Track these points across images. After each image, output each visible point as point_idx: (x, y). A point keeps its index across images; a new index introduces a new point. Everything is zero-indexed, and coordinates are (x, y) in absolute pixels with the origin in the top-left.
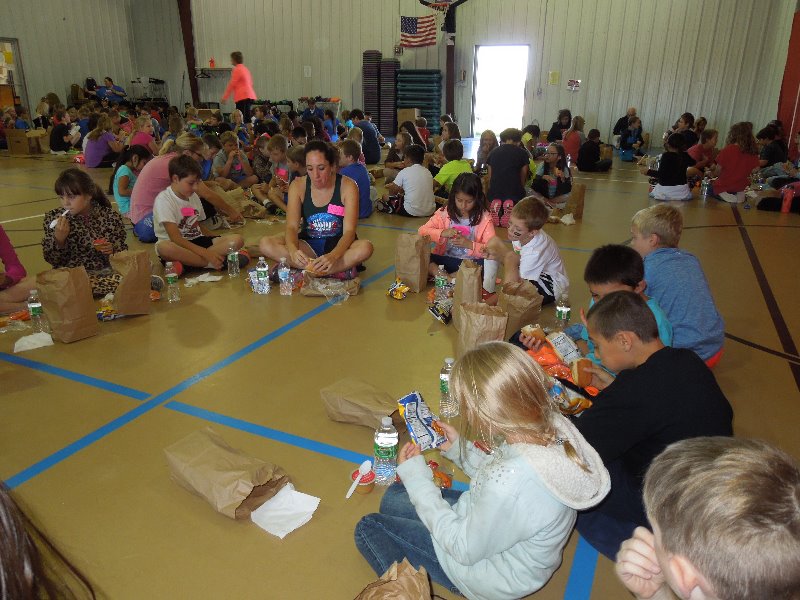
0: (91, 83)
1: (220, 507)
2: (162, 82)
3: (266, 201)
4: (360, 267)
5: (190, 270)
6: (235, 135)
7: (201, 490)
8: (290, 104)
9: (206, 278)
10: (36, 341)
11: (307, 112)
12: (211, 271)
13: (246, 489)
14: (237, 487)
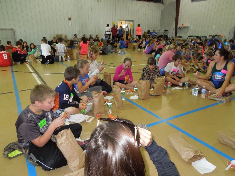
0: (149, 31)
1: (183, 157)
2: (167, 31)
3: (197, 67)
4: (230, 93)
5: (173, 85)
6: (189, 47)
7: (178, 151)
8: (206, 37)
9: (177, 88)
10: (134, 97)
11: (212, 39)
12: (180, 86)
13: (192, 155)
14: (189, 153)
